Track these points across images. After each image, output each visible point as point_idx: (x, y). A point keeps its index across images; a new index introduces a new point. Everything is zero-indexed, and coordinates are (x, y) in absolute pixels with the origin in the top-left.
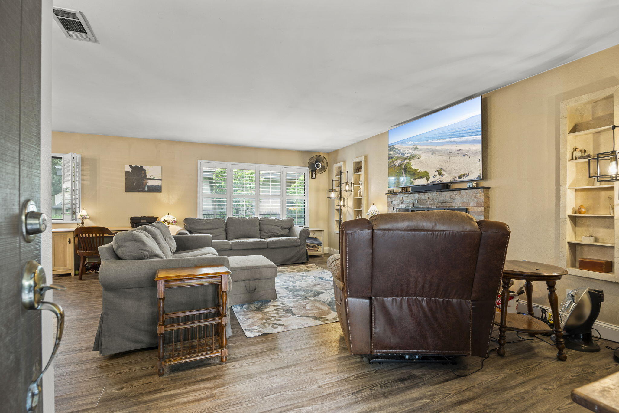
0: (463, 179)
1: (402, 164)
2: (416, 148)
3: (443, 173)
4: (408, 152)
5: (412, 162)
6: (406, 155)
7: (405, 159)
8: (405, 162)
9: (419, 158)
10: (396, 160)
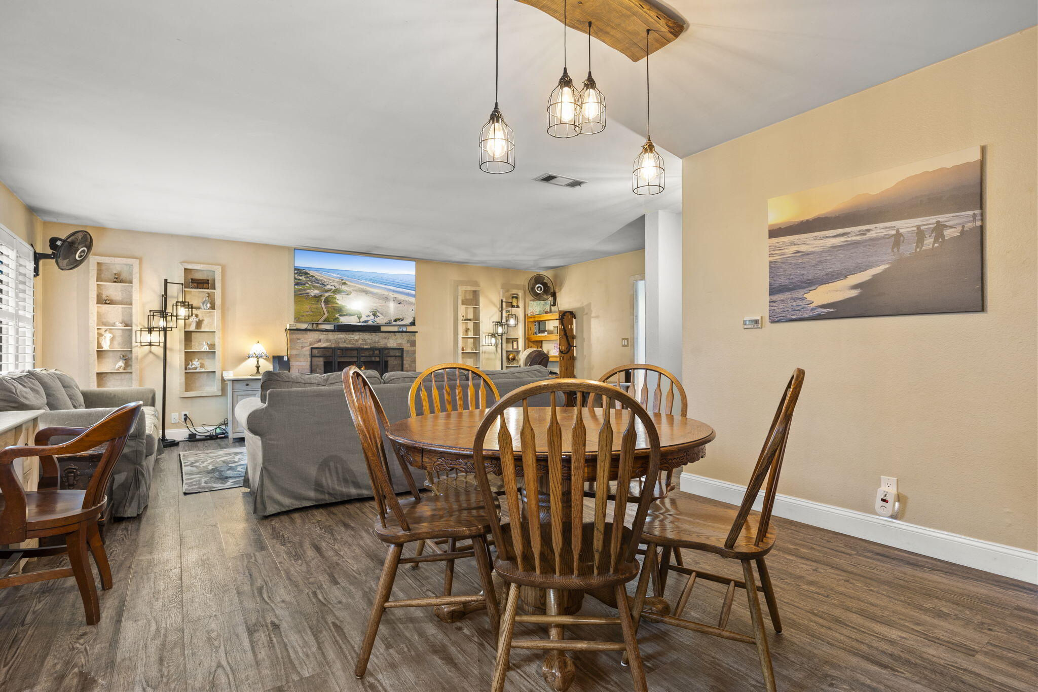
0: (398, 323)
1: (321, 296)
2: (344, 284)
3: (378, 314)
5: (338, 296)
6: (329, 287)
7: (327, 291)
8: (327, 295)
9: (347, 294)
10: (310, 289)
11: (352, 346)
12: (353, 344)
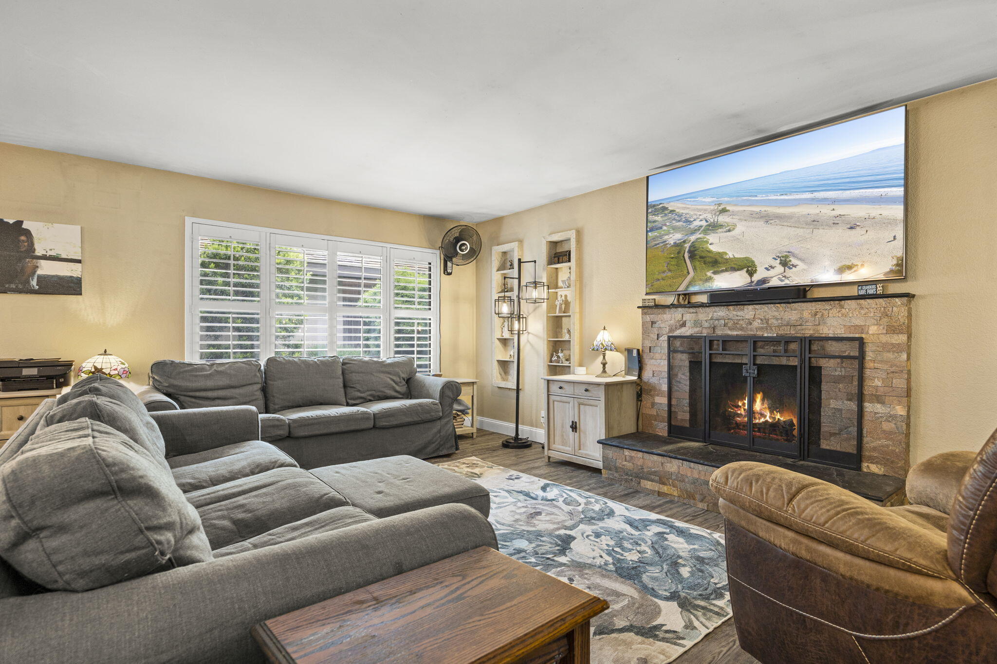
1: (684, 242)
2: (724, 211)
3: (794, 261)
4: (701, 217)
5: (712, 238)
6: (697, 223)
7: (693, 232)
8: (693, 238)
9: (729, 231)
10: (668, 233)
11: (739, 333)
12: (742, 329)
